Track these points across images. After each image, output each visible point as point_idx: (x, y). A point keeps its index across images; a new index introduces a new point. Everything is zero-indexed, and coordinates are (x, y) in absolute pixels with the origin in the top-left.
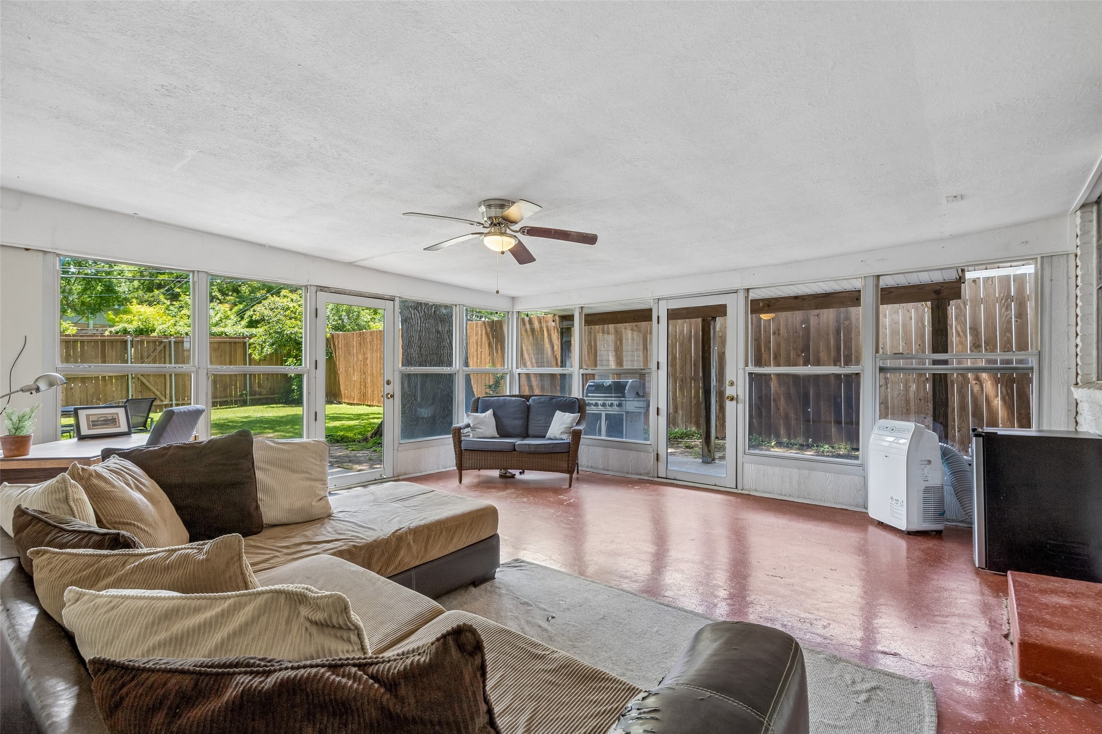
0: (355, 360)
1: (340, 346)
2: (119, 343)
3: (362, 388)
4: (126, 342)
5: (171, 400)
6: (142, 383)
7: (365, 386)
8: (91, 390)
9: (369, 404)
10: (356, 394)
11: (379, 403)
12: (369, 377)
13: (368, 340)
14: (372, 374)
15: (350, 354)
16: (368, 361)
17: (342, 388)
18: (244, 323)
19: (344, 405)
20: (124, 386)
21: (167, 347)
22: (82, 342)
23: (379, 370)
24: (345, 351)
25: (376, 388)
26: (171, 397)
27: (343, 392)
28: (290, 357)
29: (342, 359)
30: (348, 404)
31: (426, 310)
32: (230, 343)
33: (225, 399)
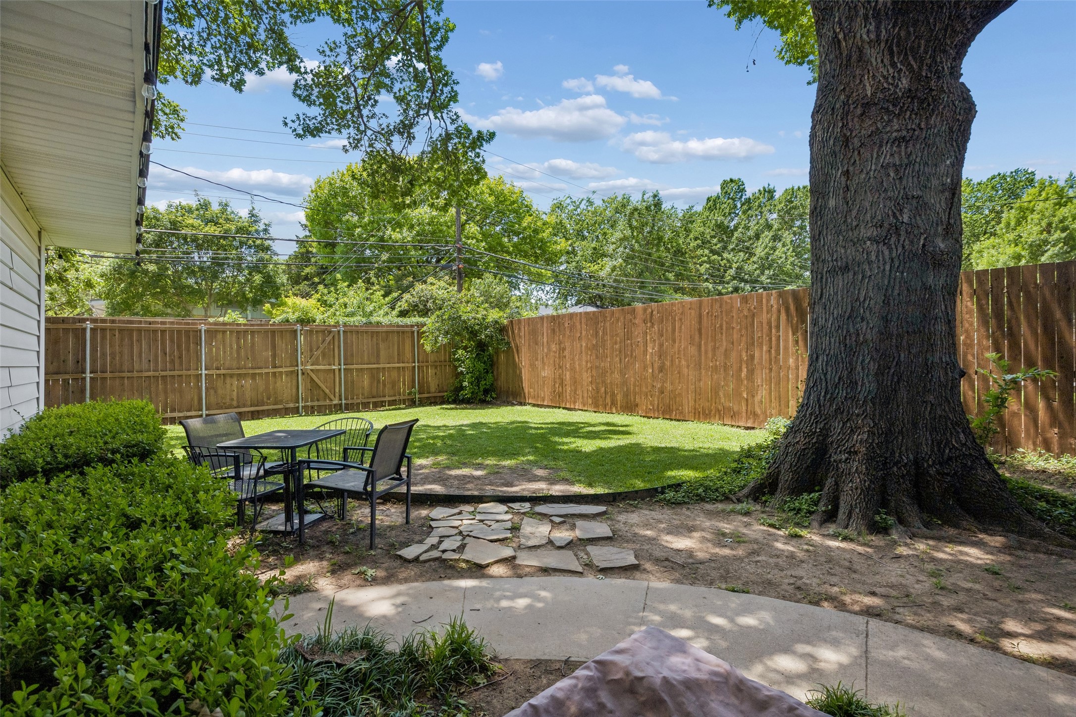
0: (545, 350)
1: (522, 334)
2: (288, 335)
3: (557, 386)
4: (296, 331)
5: (341, 399)
6: (312, 379)
7: (562, 384)
8: (262, 388)
9: (568, 406)
10: (546, 392)
11: (584, 406)
12: (568, 373)
13: (566, 325)
14: (573, 369)
15: (537, 344)
16: (567, 353)
17: (526, 385)
18: (395, 313)
19: (528, 407)
20: (294, 382)
21: (336, 337)
22: (253, 332)
23: (584, 363)
24: (529, 339)
25: (579, 387)
26: (340, 395)
27: (526, 391)
28: (459, 348)
29: (524, 350)
30: (534, 405)
31: (907, 242)
32: (398, 332)
33: (393, 398)
